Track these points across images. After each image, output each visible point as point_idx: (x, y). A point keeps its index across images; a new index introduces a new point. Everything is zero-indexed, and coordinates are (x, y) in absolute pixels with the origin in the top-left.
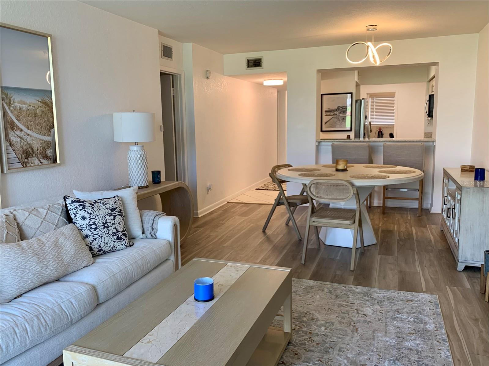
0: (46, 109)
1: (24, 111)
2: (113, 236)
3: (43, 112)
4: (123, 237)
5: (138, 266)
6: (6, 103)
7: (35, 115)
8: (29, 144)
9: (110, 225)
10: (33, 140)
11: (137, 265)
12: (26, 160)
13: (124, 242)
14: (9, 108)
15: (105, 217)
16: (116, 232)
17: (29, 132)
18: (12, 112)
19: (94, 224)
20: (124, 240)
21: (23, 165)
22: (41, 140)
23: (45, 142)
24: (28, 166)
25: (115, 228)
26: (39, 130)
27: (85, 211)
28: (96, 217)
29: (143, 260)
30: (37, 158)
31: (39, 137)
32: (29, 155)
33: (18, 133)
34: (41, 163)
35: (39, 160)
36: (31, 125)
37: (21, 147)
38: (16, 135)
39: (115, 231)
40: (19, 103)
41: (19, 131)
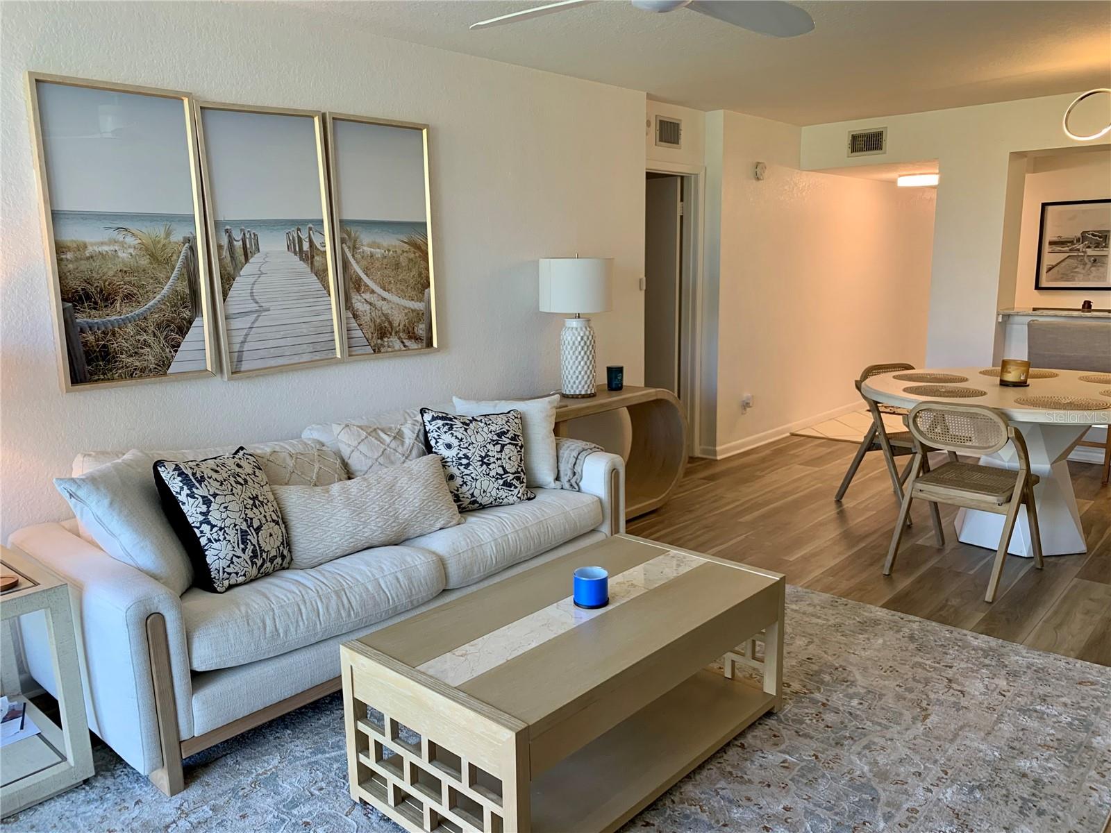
0: (417, 255)
1: (378, 259)
2: (497, 479)
3: (410, 260)
4: (514, 482)
5: (528, 535)
6: (349, 248)
7: (397, 266)
8: (386, 316)
9: (492, 460)
10: (392, 308)
11: (527, 533)
12: (379, 341)
13: (516, 491)
14: (353, 256)
15: (485, 446)
16: (503, 473)
17: (385, 294)
18: (358, 263)
19: (466, 457)
20: (516, 487)
21: (374, 351)
22: (406, 308)
23: (413, 311)
24: (382, 351)
25: (502, 467)
26: (402, 291)
27: (452, 434)
28: (469, 445)
29: (540, 528)
30: (399, 339)
31: (403, 304)
32: (385, 333)
33: (367, 296)
34: (405, 346)
35: (403, 342)
36: (390, 283)
37: (372, 320)
38: (363, 301)
39: (500, 471)
40: (370, 246)
41: (368, 294)
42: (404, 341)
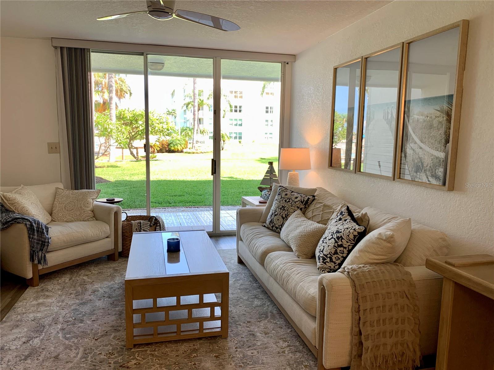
0: (445, 119)
1: (421, 122)
6: (408, 116)
7: (431, 127)
8: (420, 159)
10: (424, 154)
12: (415, 174)
14: (409, 121)
17: (422, 145)
18: (410, 125)
21: (412, 179)
22: (433, 155)
23: (437, 158)
26: (432, 143)
30: (426, 175)
31: (431, 152)
32: (419, 170)
34: (429, 181)
35: (427, 178)
36: (425, 138)
37: (413, 160)
38: (410, 148)
40: (418, 114)
41: (413, 144)
42: (429, 177)
